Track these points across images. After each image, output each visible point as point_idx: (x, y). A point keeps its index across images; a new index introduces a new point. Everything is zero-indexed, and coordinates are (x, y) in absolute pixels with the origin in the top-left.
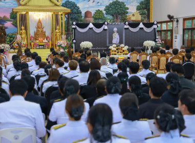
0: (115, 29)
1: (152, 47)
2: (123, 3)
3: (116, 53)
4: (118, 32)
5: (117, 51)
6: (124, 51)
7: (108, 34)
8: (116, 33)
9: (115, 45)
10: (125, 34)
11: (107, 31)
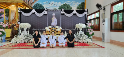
0: (54, 15)
1: (83, 29)
2: (69, 5)
3: (50, 33)
4: (56, 17)
5: (51, 32)
6: (57, 32)
7: (48, 18)
8: (54, 18)
9: (50, 27)
10: (62, 18)
11: (47, 16)
